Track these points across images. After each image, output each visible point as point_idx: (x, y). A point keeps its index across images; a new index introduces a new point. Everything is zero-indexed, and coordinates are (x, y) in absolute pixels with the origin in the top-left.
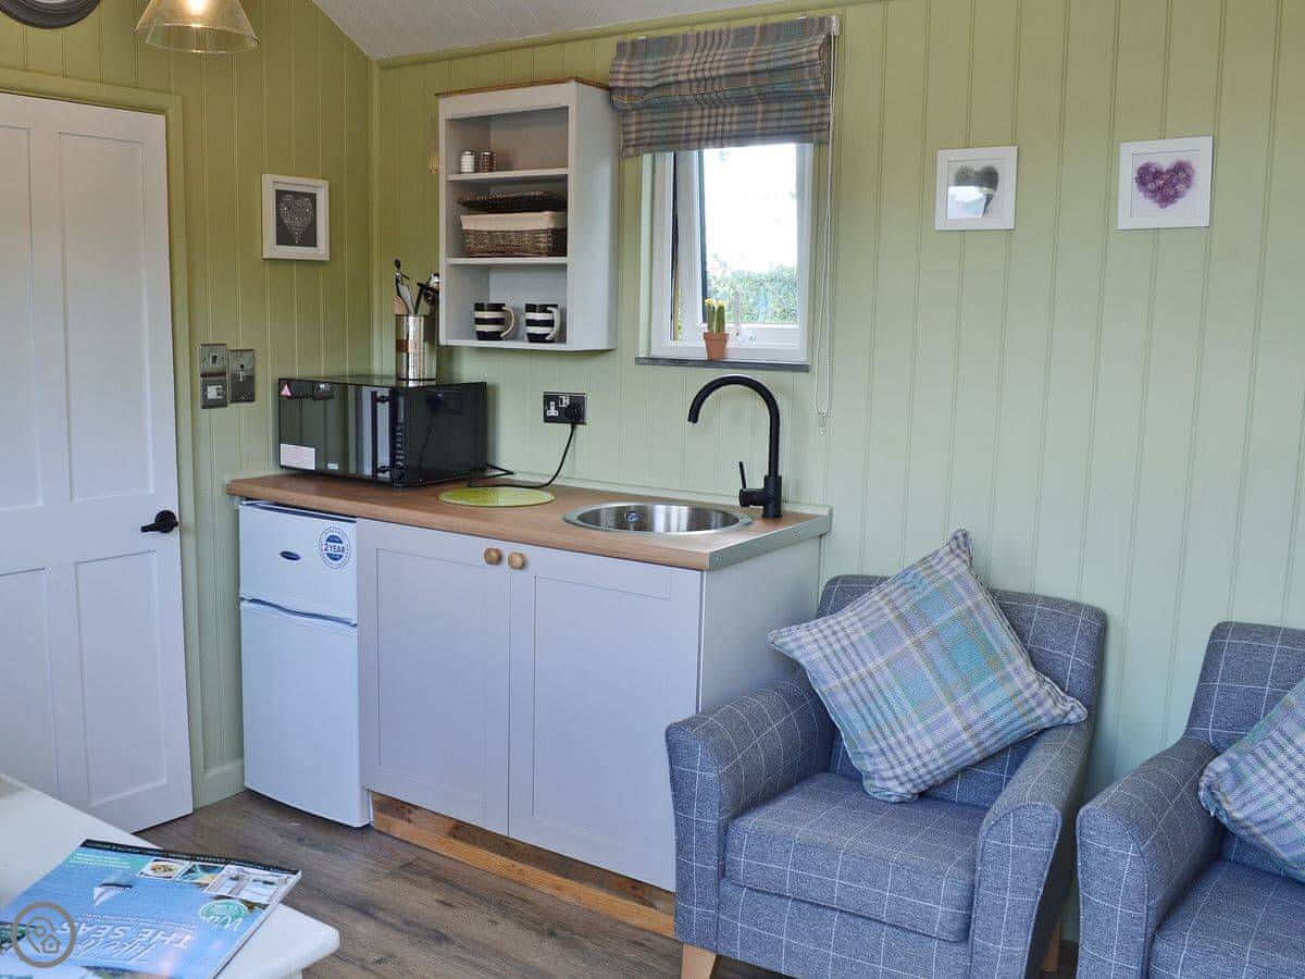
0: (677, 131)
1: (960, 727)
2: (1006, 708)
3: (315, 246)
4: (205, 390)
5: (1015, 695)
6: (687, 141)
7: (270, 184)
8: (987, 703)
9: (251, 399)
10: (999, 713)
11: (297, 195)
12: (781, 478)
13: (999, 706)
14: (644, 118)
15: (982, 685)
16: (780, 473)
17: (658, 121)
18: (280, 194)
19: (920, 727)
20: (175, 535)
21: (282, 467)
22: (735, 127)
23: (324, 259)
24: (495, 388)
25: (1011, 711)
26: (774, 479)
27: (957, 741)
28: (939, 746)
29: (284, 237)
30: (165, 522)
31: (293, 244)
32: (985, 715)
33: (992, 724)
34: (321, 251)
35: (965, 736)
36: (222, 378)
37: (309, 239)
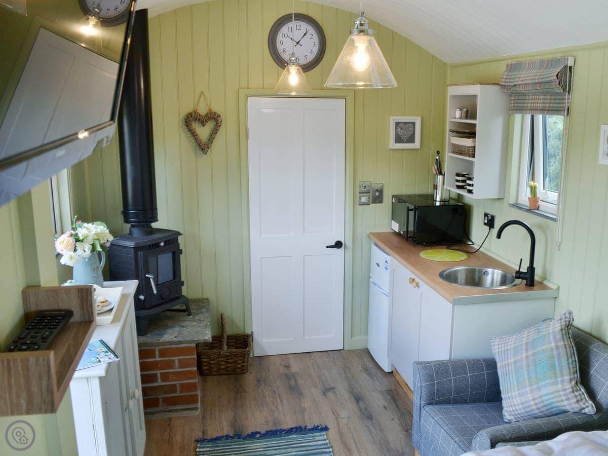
0: (524, 105)
1: (530, 398)
2: (551, 396)
3: (414, 142)
4: (360, 199)
5: (556, 392)
6: (526, 110)
7: (393, 120)
8: (544, 391)
9: (381, 202)
10: (547, 397)
11: (406, 123)
12: (535, 268)
13: (547, 395)
14: (517, 98)
15: (543, 383)
16: (534, 266)
17: (520, 99)
18: (397, 124)
19: (517, 393)
20: (342, 250)
21: (392, 229)
22: (541, 105)
23: (418, 148)
24: (473, 206)
25: (553, 398)
26: (531, 269)
27: (529, 404)
28: (522, 404)
29: (398, 140)
30: (338, 245)
31: (403, 142)
32: (541, 397)
33: (543, 402)
34: (417, 144)
35: (532, 403)
36: (368, 194)
37: (411, 140)
